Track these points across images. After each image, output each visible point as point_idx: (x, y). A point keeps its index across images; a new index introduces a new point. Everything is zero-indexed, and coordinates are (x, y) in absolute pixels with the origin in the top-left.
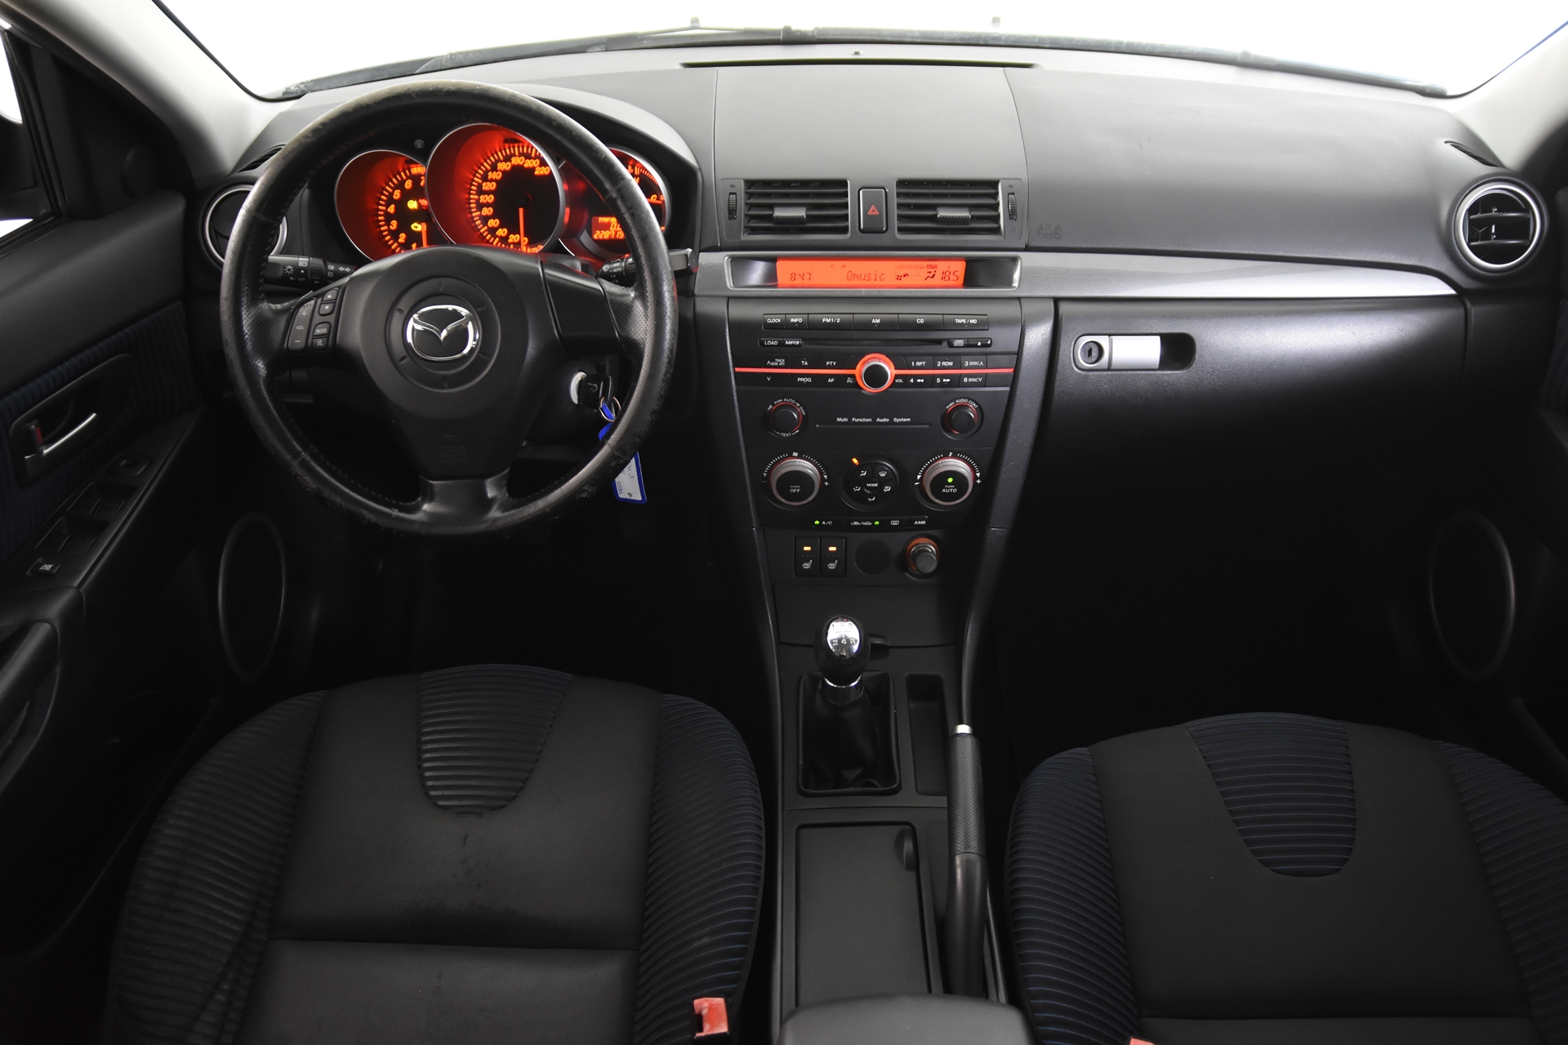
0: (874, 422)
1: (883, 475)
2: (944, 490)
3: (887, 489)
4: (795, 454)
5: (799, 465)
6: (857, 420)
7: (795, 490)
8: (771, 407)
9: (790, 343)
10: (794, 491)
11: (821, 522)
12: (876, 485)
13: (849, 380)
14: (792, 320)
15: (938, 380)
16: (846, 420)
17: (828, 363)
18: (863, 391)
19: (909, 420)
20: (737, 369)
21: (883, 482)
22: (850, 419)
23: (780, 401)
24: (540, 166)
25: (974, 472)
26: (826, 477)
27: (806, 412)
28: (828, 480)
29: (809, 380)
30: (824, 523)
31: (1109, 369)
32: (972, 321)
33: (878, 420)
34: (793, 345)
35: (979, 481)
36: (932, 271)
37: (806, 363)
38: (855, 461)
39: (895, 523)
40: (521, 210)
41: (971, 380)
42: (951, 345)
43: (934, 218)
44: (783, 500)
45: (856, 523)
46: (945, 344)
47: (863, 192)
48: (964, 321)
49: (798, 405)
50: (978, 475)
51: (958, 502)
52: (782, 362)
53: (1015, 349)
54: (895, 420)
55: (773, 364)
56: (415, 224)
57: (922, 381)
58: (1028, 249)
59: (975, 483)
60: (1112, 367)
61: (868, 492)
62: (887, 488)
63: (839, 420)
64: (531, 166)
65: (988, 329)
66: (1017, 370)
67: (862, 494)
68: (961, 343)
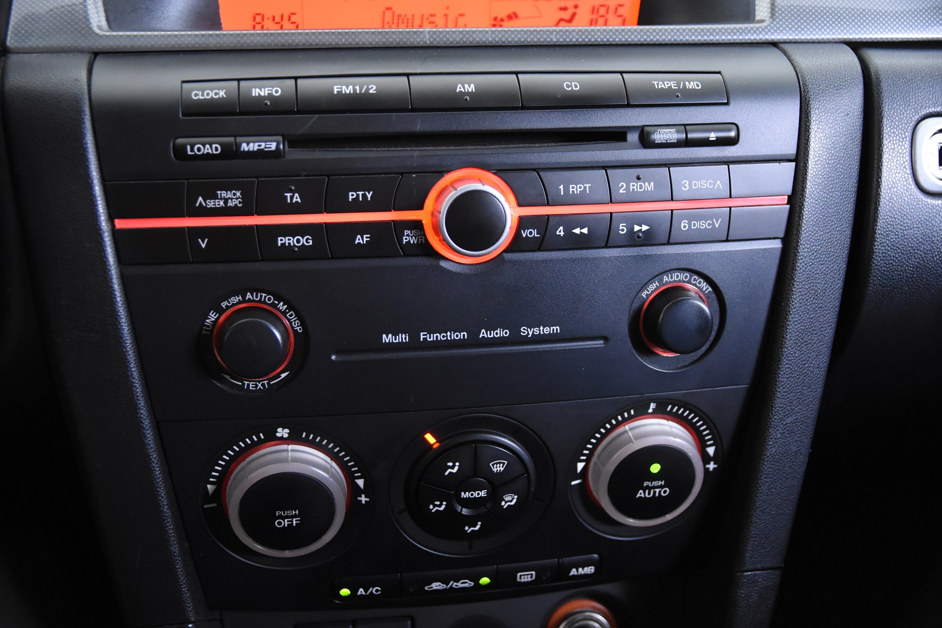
0: (474, 341)
1: (498, 468)
2: (641, 494)
3: (510, 500)
4: (282, 432)
5: (295, 460)
6: (432, 338)
7: (289, 519)
8: (213, 317)
9: (253, 147)
10: (286, 523)
11: (354, 591)
12: (483, 493)
13: (408, 237)
14: (256, 92)
15: (623, 229)
16: (403, 338)
17: (352, 196)
18: (443, 264)
19: (556, 329)
20: (120, 224)
21: (498, 485)
22: (414, 336)
23: (235, 299)
25: (702, 446)
26: (360, 482)
27: (303, 324)
28: (366, 491)
29: (306, 241)
30: (361, 591)
32: (691, 85)
33: (483, 334)
34: (260, 152)
35: (711, 466)
37: (297, 198)
38: (430, 438)
39: (525, 577)
41: (697, 225)
42: (646, 141)
44: (259, 548)
45: (436, 586)
46: (633, 137)
48: (673, 85)
49: (282, 306)
50: (711, 451)
51: (669, 517)
52: (234, 198)
53: (791, 149)
54: (527, 332)
55: (211, 204)
57: (585, 231)
59: (706, 470)
61: (465, 511)
62: (508, 498)
63: (387, 338)
65: (727, 104)
66: (796, 199)
67: (450, 516)
68: (671, 135)
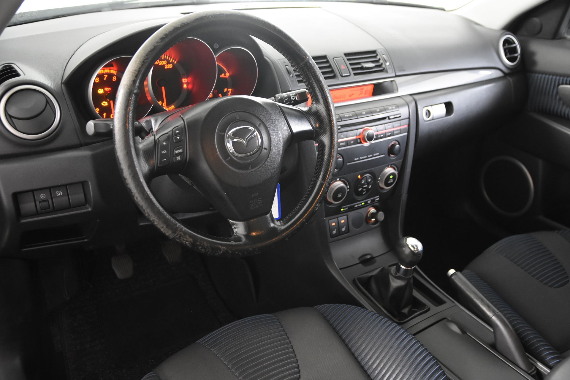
0: (367, 157)
1: (369, 181)
2: (389, 182)
3: (370, 187)
4: (337, 179)
5: (339, 184)
6: (361, 158)
7: (339, 195)
12: (367, 186)
13: (359, 141)
15: (387, 135)
17: (351, 135)
19: (378, 154)
21: (369, 184)
22: (359, 158)
24: (167, 64)
26: (348, 187)
27: (343, 159)
28: (350, 188)
29: (344, 144)
30: (345, 209)
31: (433, 119)
32: (394, 107)
33: (369, 156)
36: (362, 91)
37: (343, 136)
38: (359, 177)
39: (369, 202)
40: (163, 88)
41: (397, 132)
43: (362, 68)
45: (356, 206)
46: (387, 118)
47: (335, 60)
48: (391, 108)
49: (340, 156)
51: (392, 186)
53: (407, 116)
54: (375, 155)
56: (104, 102)
57: (382, 136)
58: (396, 76)
59: (397, 177)
60: (434, 118)
61: (364, 190)
63: (355, 159)
64: (162, 64)
65: (399, 110)
66: (409, 125)
67: (362, 191)
68: (393, 117)
